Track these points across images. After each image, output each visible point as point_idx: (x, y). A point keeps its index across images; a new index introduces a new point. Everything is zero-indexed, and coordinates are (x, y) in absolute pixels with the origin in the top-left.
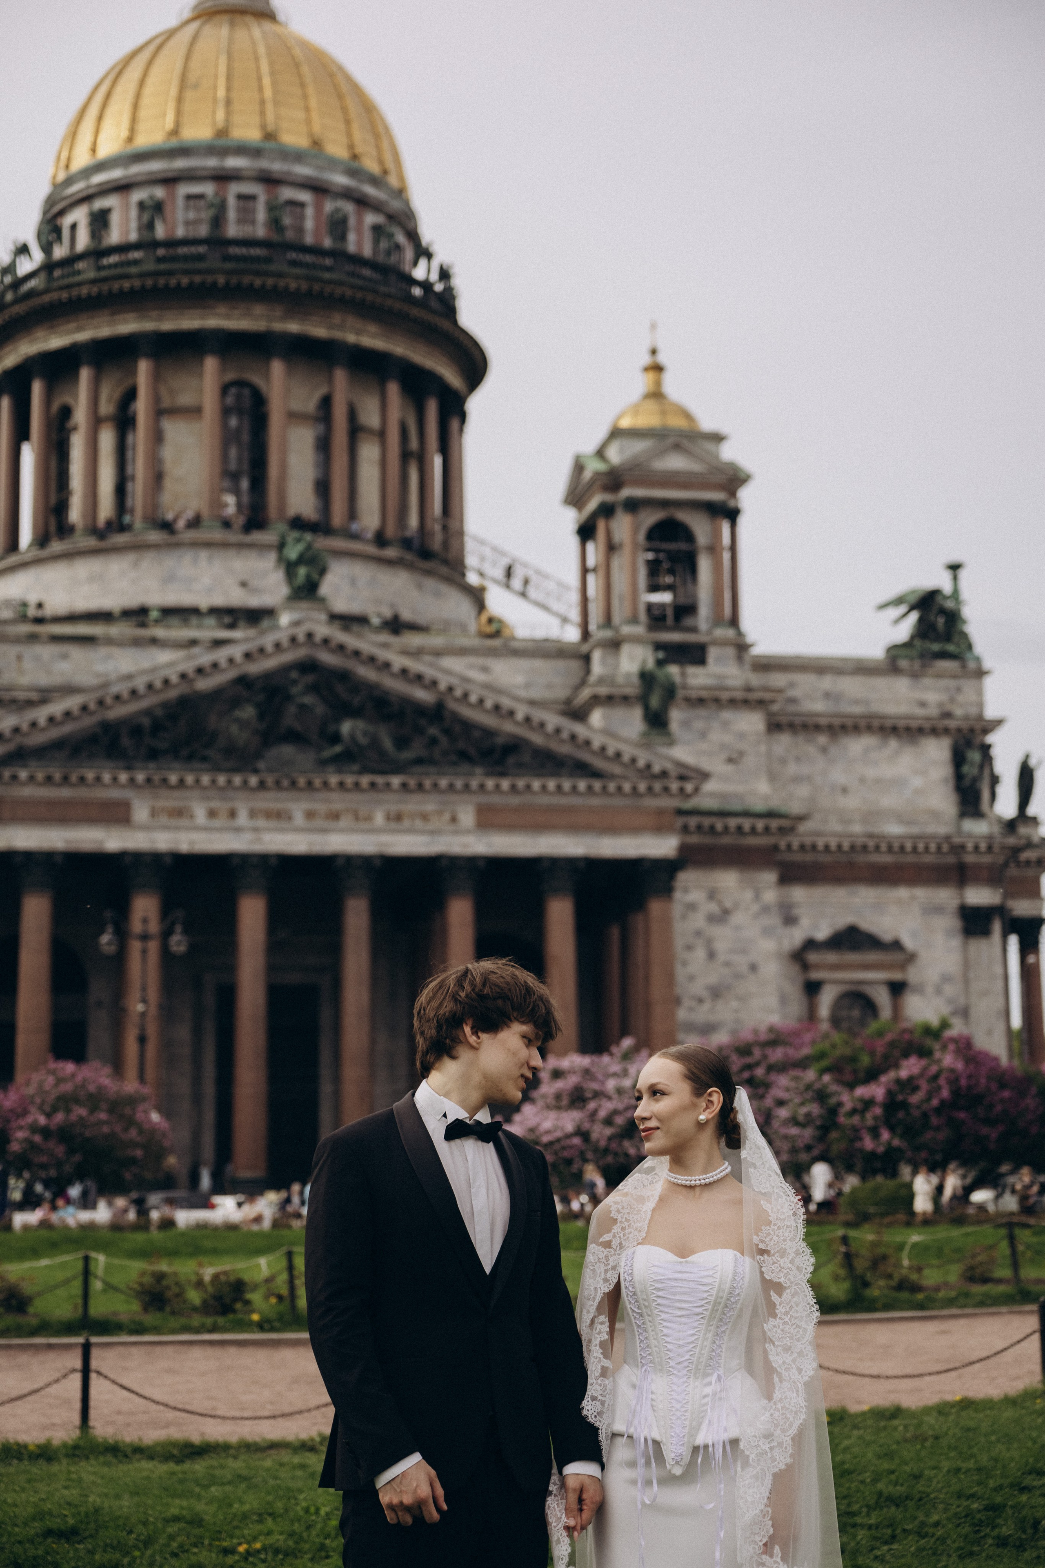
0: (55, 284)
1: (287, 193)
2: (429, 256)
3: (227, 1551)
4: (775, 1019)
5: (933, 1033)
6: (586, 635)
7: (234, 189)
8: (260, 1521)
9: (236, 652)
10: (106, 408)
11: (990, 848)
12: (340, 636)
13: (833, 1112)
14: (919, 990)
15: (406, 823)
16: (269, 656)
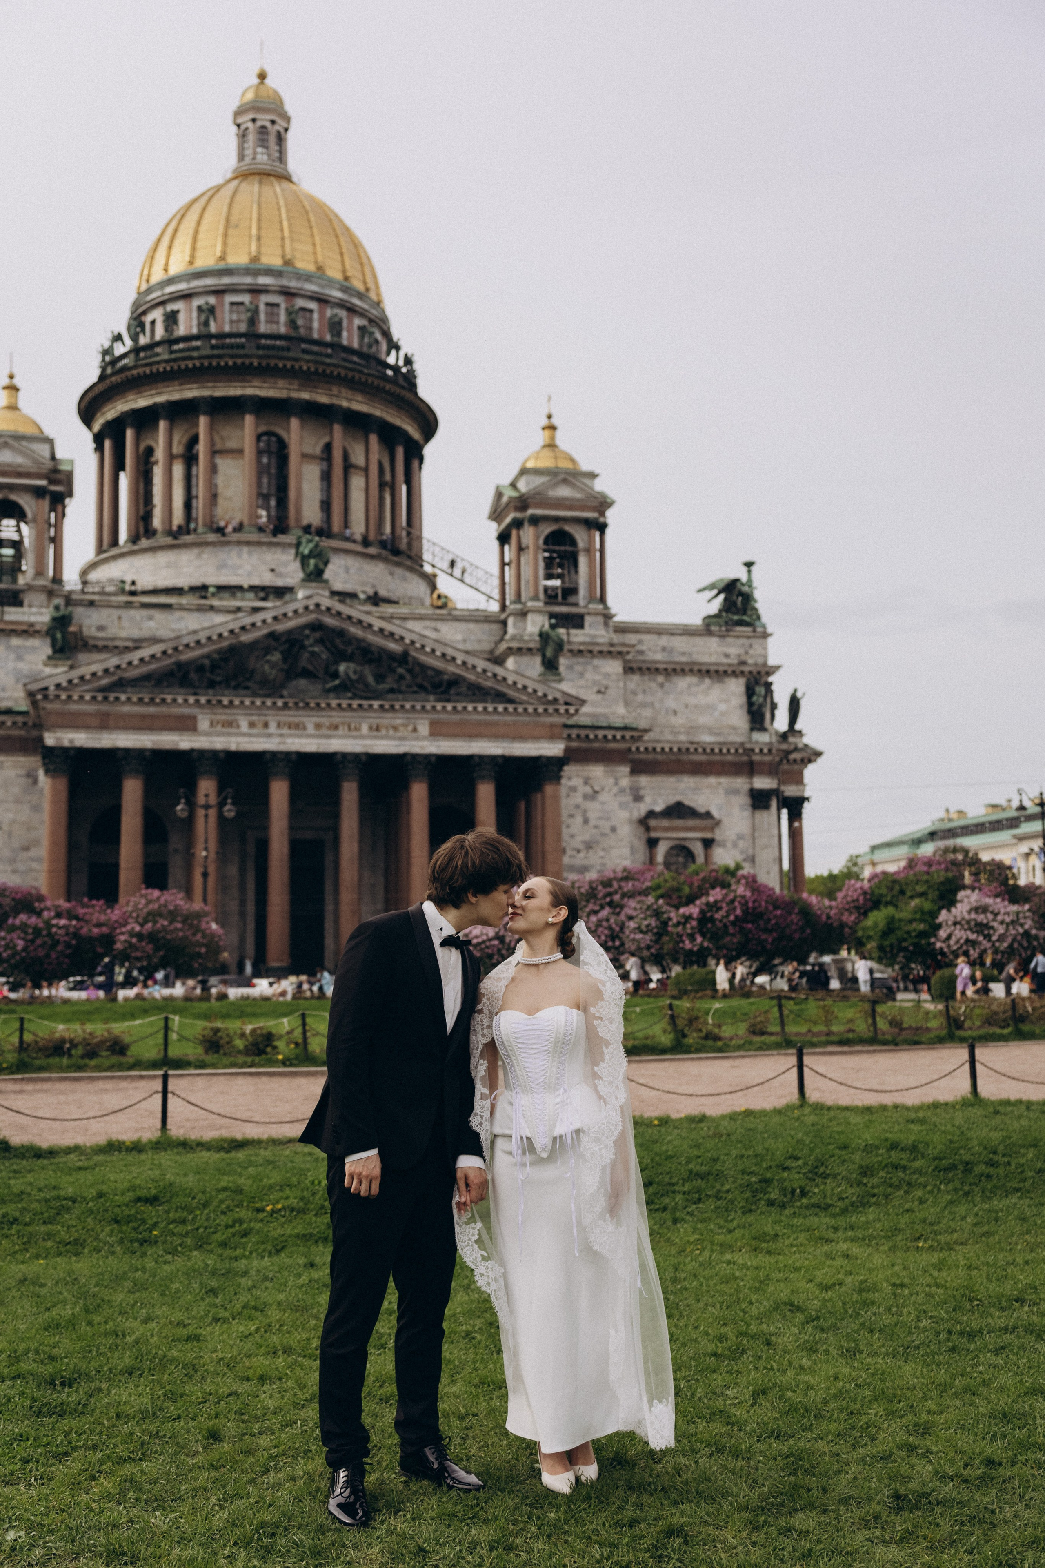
0: (140, 363)
1: (300, 303)
2: (398, 348)
3: (258, 1210)
4: (627, 863)
5: (731, 872)
6: (503, 607)
7: (264, 299)
8: (281, 1190)
9: (268, 616)
10: (177, 449)
11: (770, 751)
12: (338, 607)
13: (665, 924)
14: (723, 845)
15: (384, 732)
16: (290, 619)
